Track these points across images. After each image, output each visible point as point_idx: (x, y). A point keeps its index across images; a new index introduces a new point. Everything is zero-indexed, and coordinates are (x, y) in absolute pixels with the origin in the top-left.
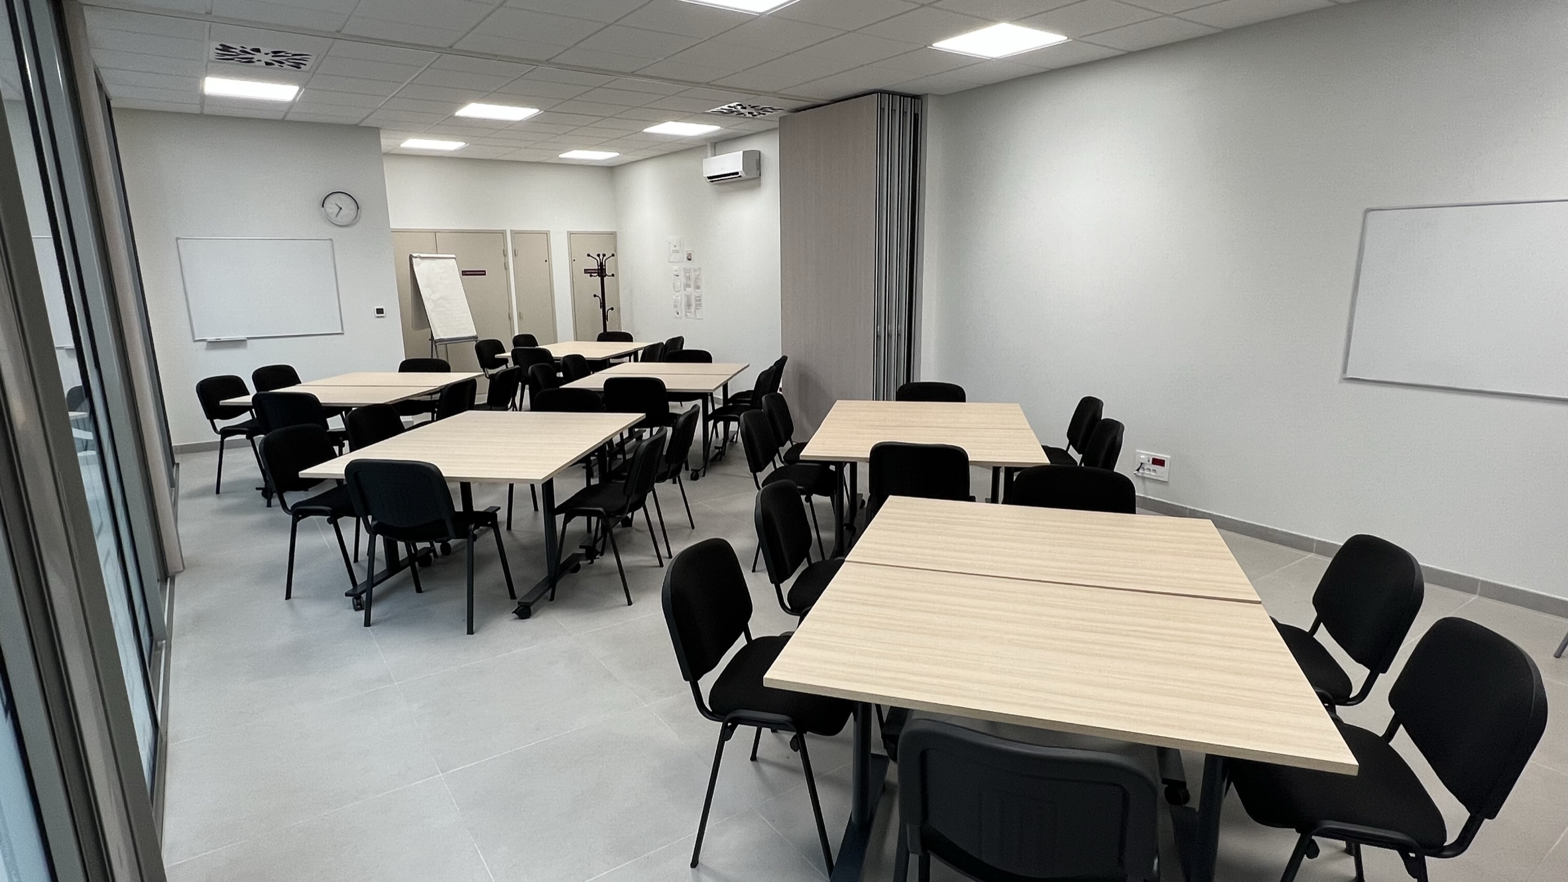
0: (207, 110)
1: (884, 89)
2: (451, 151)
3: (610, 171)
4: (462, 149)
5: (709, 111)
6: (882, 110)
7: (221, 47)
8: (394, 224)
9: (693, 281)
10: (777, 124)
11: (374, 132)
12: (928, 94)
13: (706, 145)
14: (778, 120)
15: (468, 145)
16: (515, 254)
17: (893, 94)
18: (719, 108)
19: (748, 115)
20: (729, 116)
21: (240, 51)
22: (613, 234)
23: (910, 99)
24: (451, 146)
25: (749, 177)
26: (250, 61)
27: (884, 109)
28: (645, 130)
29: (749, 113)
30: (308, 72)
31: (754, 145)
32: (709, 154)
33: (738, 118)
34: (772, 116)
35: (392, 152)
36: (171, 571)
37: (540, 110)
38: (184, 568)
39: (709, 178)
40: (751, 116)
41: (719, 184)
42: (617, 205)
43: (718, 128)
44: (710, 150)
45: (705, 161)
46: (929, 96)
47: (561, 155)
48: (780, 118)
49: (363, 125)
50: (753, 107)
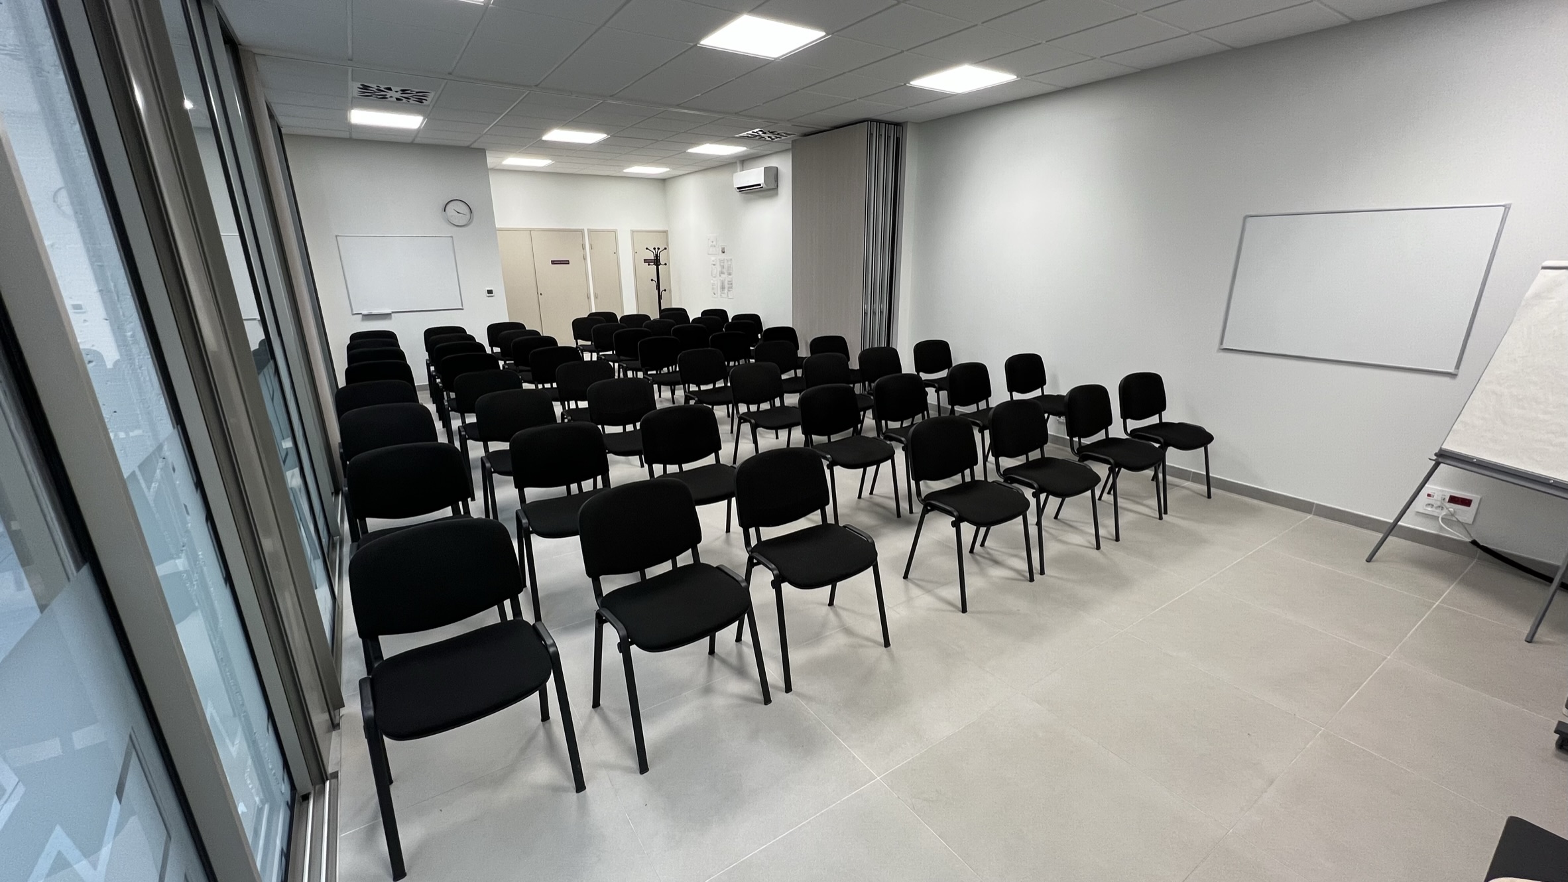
0: (354, 136)
1: (873, 118)
2: (541, 167)
3: (663, 181)
4: (550, 166)
5: (738, 136)
6: (871, 135)
7: (361, 87)
8: (499, 225)
9: (726, 270)
10: (790, 146)
11: (482, 152)
12: (907, 122)
13: (736, 163)
14: (791, 143)
15: (554, 162)
16: (591, 248)
17: (879, 122)
18: (745, 133)
19: (768, 139)
20: (753, 140)
21: (377, 89)
22: (666, 232)
23: (893, 126)
24: (541, 163)
25: (768, 188)
26: (384, 97)
27: (873, 134)
28: (689, 151)
29: (769, 137)
30: (430, 105)
31: (773, 162)
32: (739, 169)
33: (759, 141)
34: (786, 139)
35: (495, 168)
37: (609, 136)
39: (738, 188)
40: (769, 139)
41: (746, 193)
42: (668, 209)
43: (745, 149)
44: (739, 166)
45: (735, 175)
46: (908, 124)
47: (625, 171)
48: (792, 141)
49: (472, 146)
50: (771, 133)
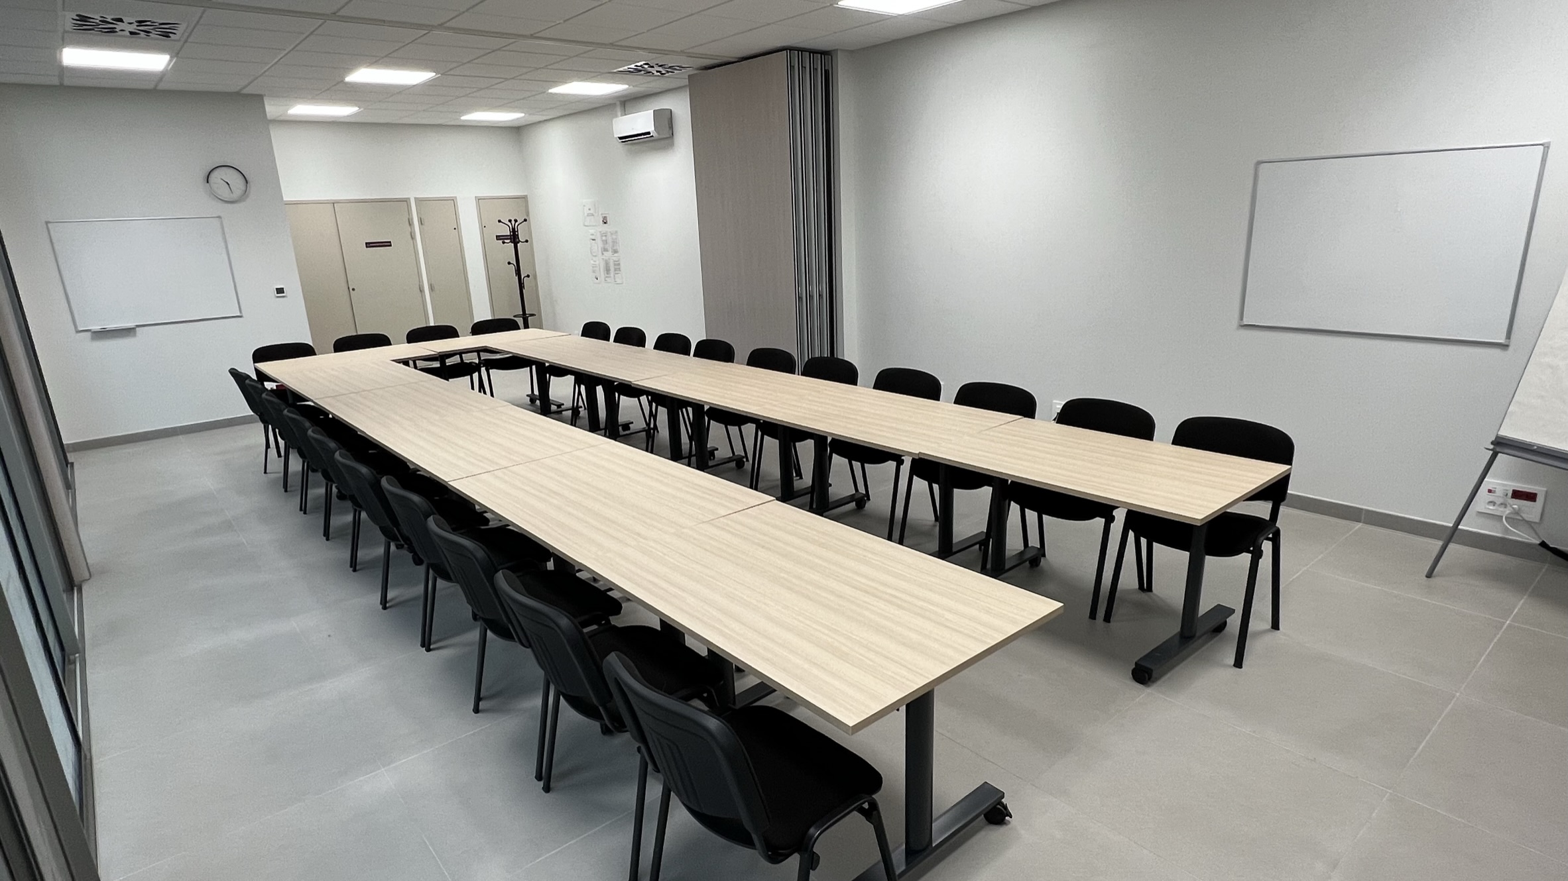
0: (67, 82)
1: (792, 45)
2: (344, 117)
3: (516, 131)
4: (356, 115)
5: (615, 71)
6: (792, 67)
7: (77, 18)
8: (287, 198)
9: (610, 245)
10: (686, 82)
11: (258, 99)
12: (837, 50)
13: (615, 104)
14: (687, 77)
15: (362, 109)
16: (421, 222)
17: (801, 50)
18: (626, 68)
20: (637, 75)
21: (100, 21)
22: (525, 198)
23: (819, 55)
24: (344, 111)
25: (661, 137)
26: (112, 31)
27: (794, 67)
28: (550, 91)
29: (657, 72)
30: (179, 40)
31: (665, 103)
32: (619, 114)
33: (646, 77)
34: (682, 73)
35: (278, 119)
36: (76, 579)
37: (437, 73)
38: (90, 575)
39: (620, 138)
40: (659, 74)
41: (631, 144)
42: (526, 168)
43: (626, 87)
44: (619, 111)
45: (614, 120)
46: (839, 52)
47: (464, 118)
48: (689, 76)
49: (245, 91)
50: (661, 66)
